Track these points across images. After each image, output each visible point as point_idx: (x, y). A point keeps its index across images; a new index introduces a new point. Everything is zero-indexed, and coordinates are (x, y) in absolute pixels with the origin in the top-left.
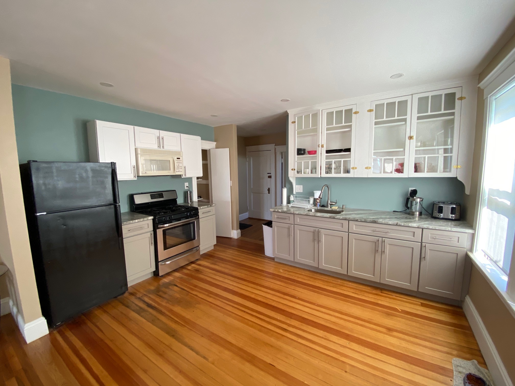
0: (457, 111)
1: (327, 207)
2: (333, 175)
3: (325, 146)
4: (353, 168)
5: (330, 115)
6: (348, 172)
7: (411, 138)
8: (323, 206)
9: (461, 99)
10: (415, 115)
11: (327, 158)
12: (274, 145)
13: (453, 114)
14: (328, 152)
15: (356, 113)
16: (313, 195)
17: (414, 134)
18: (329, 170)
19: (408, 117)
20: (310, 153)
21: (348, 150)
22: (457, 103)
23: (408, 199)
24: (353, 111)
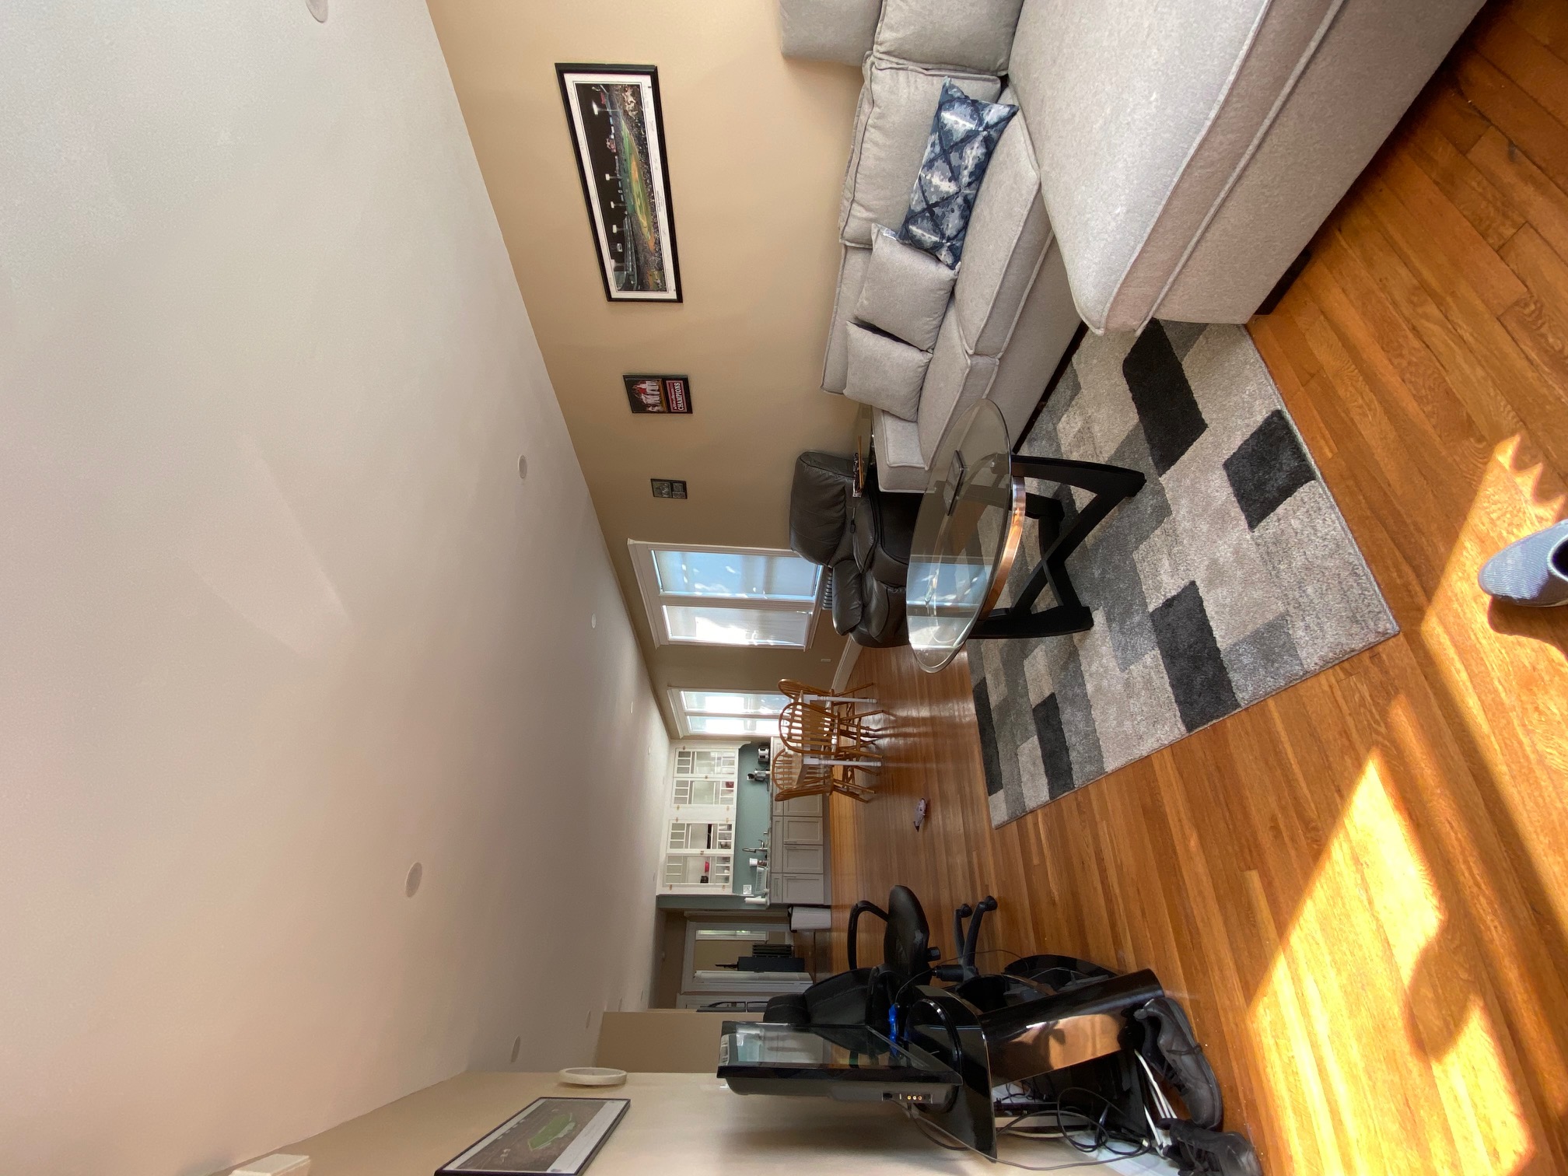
0: (691, 751)
1: (766, 851)
2: (732, 842)
3: (702, 850)
4: (727, 821)
5: (673, 845)
6: (730, 827)
7: (706, 777)
8: (766, 857)
9: (684, 748)
10: (690, 775)
11: (714, 847)
12: (678, 994)
13: (694, 753)
14: (709, 847)
15: (677, 820)
16: (754, 867)
17: (704, 776)
18: (726, 846)
19: (690, 780)
20: (707, 869)
21: (710, 826)
22: (686, 750)
23: (756, 780)
24: (675, 822)
